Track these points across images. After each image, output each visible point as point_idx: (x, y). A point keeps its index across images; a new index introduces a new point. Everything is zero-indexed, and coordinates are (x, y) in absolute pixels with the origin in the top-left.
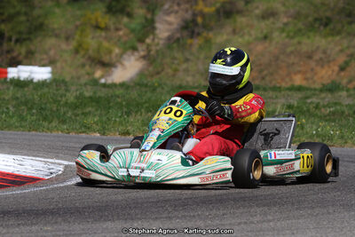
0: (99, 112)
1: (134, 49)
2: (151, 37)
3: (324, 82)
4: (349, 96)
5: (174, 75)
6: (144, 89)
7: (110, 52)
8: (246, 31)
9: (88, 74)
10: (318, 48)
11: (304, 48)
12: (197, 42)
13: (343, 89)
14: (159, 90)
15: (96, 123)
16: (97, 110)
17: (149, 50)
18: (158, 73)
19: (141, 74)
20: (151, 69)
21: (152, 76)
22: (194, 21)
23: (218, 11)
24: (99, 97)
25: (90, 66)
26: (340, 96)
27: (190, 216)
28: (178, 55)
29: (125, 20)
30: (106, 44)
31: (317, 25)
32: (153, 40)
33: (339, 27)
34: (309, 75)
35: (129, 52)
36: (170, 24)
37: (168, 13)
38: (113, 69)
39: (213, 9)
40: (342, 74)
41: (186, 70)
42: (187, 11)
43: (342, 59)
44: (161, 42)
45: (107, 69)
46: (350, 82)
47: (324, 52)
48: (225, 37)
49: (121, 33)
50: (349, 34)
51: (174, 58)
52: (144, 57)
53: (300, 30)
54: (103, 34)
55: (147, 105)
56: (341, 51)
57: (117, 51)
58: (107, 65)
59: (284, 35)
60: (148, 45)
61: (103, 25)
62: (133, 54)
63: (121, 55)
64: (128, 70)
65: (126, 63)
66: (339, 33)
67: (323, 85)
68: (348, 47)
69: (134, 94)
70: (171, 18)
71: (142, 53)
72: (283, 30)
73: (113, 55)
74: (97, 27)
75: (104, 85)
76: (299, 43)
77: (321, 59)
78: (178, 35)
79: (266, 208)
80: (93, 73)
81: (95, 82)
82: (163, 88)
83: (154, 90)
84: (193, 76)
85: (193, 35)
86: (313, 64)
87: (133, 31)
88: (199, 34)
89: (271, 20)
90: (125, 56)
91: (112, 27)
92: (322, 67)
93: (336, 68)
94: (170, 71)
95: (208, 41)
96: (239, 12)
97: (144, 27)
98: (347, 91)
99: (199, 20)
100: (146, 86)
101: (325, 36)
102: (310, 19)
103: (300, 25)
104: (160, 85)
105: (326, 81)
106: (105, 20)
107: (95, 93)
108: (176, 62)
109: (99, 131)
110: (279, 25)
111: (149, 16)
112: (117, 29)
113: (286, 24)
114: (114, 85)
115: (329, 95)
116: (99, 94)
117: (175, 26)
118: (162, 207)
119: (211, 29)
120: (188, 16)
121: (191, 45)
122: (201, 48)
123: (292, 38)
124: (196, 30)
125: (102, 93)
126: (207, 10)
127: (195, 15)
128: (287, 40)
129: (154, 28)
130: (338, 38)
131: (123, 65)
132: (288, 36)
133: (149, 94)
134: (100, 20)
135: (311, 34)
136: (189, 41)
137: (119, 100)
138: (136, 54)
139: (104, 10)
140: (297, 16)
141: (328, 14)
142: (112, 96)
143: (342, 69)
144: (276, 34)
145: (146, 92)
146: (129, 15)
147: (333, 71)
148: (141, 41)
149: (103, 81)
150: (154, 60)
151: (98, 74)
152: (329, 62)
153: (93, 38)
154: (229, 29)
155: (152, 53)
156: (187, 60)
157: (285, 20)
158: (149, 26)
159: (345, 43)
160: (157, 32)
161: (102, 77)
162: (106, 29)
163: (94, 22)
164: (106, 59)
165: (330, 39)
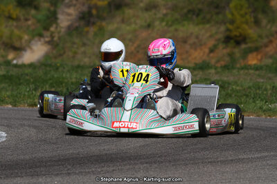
0: (11, 88)
1: (41, 36)
2: (54, 26)
3: (197, 62)
4: (217, 73)
5: (74, 57)
6: (48, 69)
7: (20, 38)
8: (133, 20)
9: (3, 56)
10: (192, 34)
11: (181, 34)
12: (92, 30)
13: (211, 68)
14: (60, 69)
15: (8, 97)
16: (9, 86)
17: (52, 37)
18: (61, 55)
19: (47, 56)
20: (54, 52)
21: (55, 58)
22: (90, 13)
23: (109, 4)
24: (12, 75)
25: (4, 50)
26: (210, 73)
27: (86, 172)
28: (77, 40)
29: (33, 12)
30: (16, 32)
31: (190, 16)
32: (56, 28)
33: (208, 16)
34: (184, 56)
35: (36, 39)
36: (69, 15)
37: (69, 6)
38: (24, 52)
39: (106, 2)
40: (212, 55)
41: (84, 53)
42: (83, 4)
43: (211, 43)
44: (63, 30)
45: (19, 52)
46: (218, 61)
47: (197, 37)
48: (115, 25)
49: (30, 22)
50: (217, 22)
51: (74, 43)
52: (48, 43)
53: (177, 20)
54: (15, 24)
55: (51, 81)
56: (211, 36)
57: (26, 37)
58: (18, 49)
59: (164, 24)
60: (52, 33)
61: (14, 16)
62: (40, 40)
63: (29, 41)
64: (35, 53)
65: (35, 48)
66: (208, 22)
67: (196, 64)
68: (216, 33)
69: (40, 73)
70: (71, 11)
71: (47, 39)
72: (162, 20)
73: (23, 41)
74: (10, 18)
75: (16, 66)
76: (176, 30)
77: (194, 43)
78: (77, 24)
79: (148, 165)
80: (7, 56)
81: (8, 63)
82: (64, 68)
83: (57, 69)
84: (90, 57)
85: (88, 24)
86: (187, 47)
87: (39, 21)
88: (94, 24)
89: (153, 11)
90: (33, 42)
91: (22, 18)
92: (196, 49)
93: (207, 50)
94: (71, 54)
95: (101, 29)
96: (127, 5)
97: (48, 18)
98: (216, 69)
99: (94, 12)
100: (50, 65)
101: (197, 24)
102: (185, 10)
103: (177, 16)
104: (61, 65)
105: (199, 61)
106: (16, 12)
107: (7, 72)
108: (75, 46)
109: (11, 103)
110: (160, 15)
111: (52, 9)
112: (27, 20)
113: (165, 15)
114: (23, 66)
115: (201, 73)
116: (11, 73)
117: (74, 17)
118: (63, 165)
119: (103, 19)
120: (85, 9)
121: (88, 32)
122: (96, 34)
123: (171, 26)
124: (92, 20)
125: (14, 72)
126: (100, 3)
127: (90, 8)
128: (166, 28)
129: (56, 19)
130: (208, 26)
131: (31, 49)
132: (167, 25)
133: (52, 73)
134: (12, 11)
135: (186, 23)
136: (86, 29)
137: (27, 78)
138: (42, 39)
139: (15, 3)
140: (174, 8)
141: (200, 6)
142: (22, 75)
143: (212, 51)
144: (157, 23)
145: (50, 71)
146: (36, 8)
147: (204, 52)
148: (46, 29)
149: (15, 62)
150: (57, 45)
151: (11, 56)
152: (201, 45)
153: (6, 26)
154: (118, 19)
155: (56, 39)
156: (84, 45)
157: (165, 12)
158: (53, 18)
159: (214, 30)
160: (59, 21)
161: (14, 59)
162: (17, 19)
163: (7, 14)
164: (17, 44)
165: (201, 26)
